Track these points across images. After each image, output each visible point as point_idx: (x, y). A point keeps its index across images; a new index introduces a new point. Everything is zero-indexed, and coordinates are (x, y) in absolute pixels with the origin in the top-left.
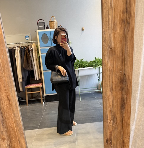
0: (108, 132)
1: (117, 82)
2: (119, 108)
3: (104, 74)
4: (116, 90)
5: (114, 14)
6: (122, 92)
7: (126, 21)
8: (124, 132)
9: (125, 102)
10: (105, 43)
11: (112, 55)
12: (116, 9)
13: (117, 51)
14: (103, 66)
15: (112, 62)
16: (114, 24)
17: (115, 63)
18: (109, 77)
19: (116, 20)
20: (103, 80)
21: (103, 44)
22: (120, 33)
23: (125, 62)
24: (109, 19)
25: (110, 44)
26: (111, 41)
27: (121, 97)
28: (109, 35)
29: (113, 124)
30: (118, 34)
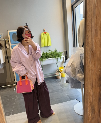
0: (88, 122)
1: (96, 80)
2: (97, 101)
3: (87, 74)
4: (95, 87)
5: (96, 21)
6: (100, 87)
8: (100, 120)
10: (88, 47)
12: (97, 17)
13: (97, 53)
14: (86, 67)
15: (93, 63)
16: (96, 30)
17: (96, 63)
18: (91, 76)
19: (98, 27)
20: (86, 79)
22: (100, 38)
24: (91, 26)
25: (92, 48)
26: (93, 45)
27: (99, 92)
28: (92, 39)
29: (91, 115)
30: (99, 38)
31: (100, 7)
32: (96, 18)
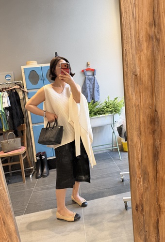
0: (138, 194)
1: (146, 123)
2: (151, 158)
3: (129, 112)
4: (145, 134)
5: (137, 27)
6: (154, 136)
7: (154, 38)
8: (159, 193)
9: (159, 150)
10: (127, 68)
11: (138, 85)
12: (140, 20)
13: (144, 79)
15: (138, 94)
16: (139, 42)
17: (143, 95)
18: (136, 116)
19: (141, 36)
20: (128, 121)
21: (125, 69)
23: (156, 95)
25: (134, 70)
26: (135, 65)
27: (152, 143)
28: (133, 56)
29: (143, 183)
30: (145, 55)
31: (143, 5)
32: (137, 23)
